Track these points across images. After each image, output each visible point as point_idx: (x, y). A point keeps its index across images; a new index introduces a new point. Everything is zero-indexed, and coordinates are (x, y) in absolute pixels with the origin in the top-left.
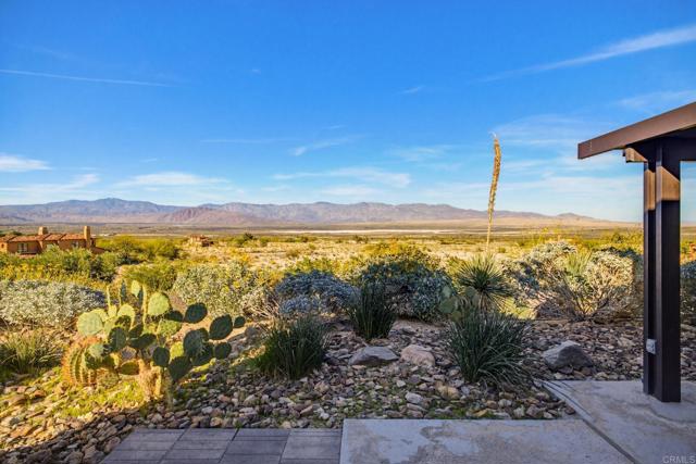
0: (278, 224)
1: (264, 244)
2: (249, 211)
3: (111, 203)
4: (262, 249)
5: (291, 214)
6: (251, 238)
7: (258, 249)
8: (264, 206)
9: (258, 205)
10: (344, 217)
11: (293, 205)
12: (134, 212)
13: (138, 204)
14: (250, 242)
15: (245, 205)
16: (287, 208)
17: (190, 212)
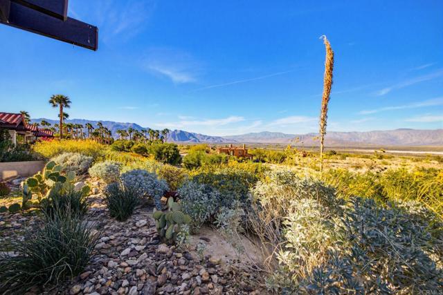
0: (360, 145)
1: (344, 158)
2: (338, 136)
3: (265, 133)
4: (340, 161)
5: (372, 139)
6: (335, 153)
7: (337, 161)
8: (349, 133)
9: (345, 133)
10: (428, 140)
11: (374, 132)
12: (274, 138)
13: (276, 134)
14: (334, 156)
15: (335, 133)
16: (369, 134)
17: (300, 138)
